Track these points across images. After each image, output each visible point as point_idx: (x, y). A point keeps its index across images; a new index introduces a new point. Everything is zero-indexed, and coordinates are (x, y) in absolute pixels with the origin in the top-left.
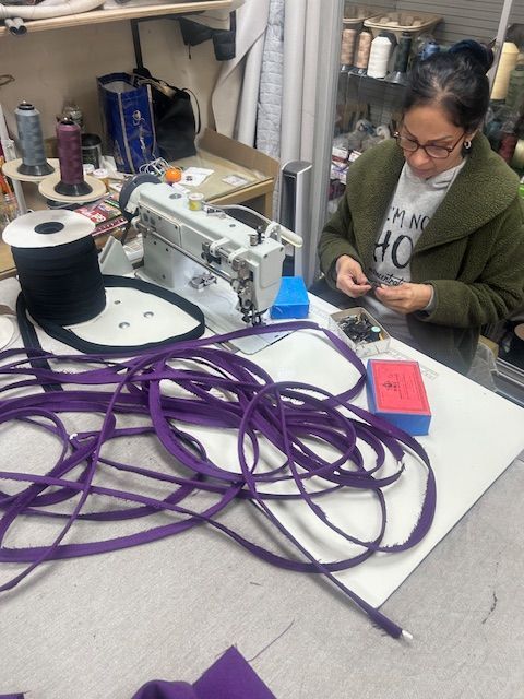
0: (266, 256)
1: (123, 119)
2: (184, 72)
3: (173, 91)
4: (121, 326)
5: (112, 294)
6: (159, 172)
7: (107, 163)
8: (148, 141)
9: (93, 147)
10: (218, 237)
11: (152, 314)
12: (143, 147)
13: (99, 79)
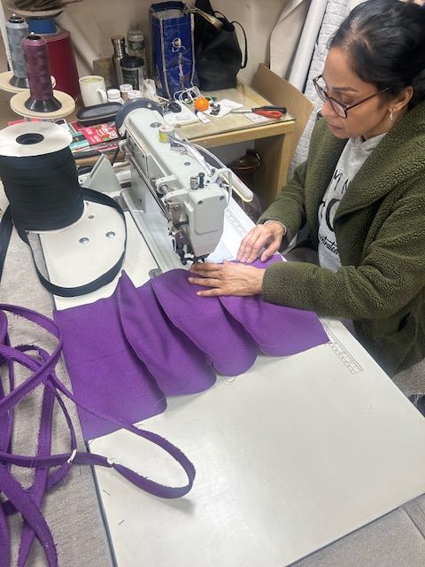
0: (200, 202)
1: (163, 45)
2: (248, 7)
3: (220, 23)
4: (81, 240)
5: (90, 207)
6: (193, 99)
7: (148, 86)
8: (187, 70)
9: (135, 69)
10: (170, 173)
11: (114, 234)
12: (181, 74)
13: (153, 6)
